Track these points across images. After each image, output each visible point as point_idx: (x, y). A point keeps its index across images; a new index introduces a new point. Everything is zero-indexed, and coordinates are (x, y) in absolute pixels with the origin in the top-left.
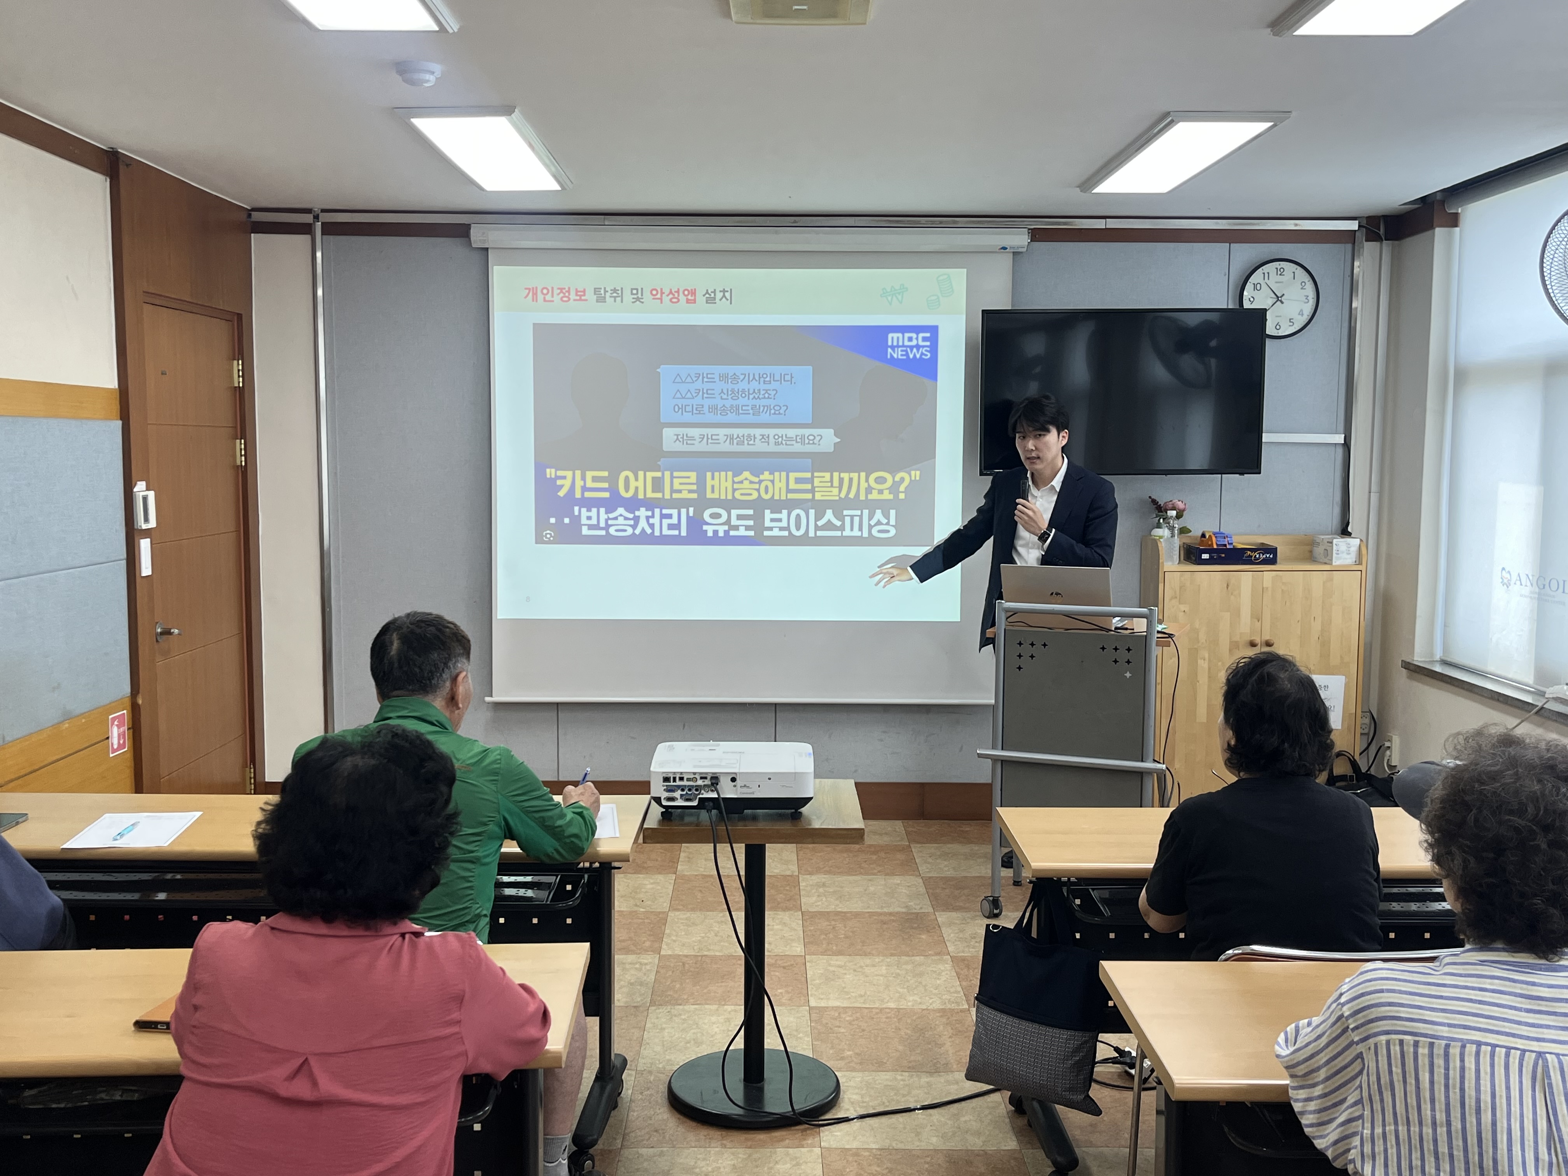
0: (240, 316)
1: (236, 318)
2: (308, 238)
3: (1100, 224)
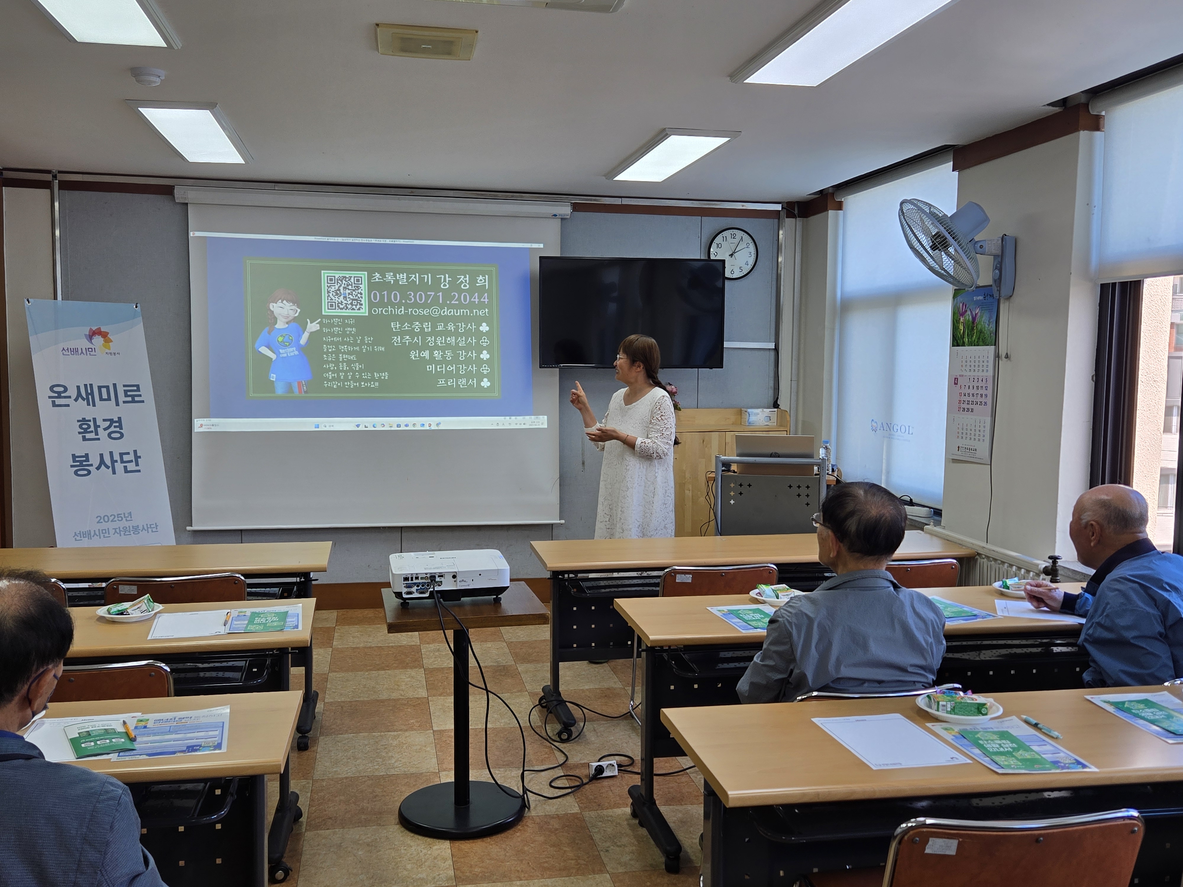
2: (47, 192)
3: (618, 201)
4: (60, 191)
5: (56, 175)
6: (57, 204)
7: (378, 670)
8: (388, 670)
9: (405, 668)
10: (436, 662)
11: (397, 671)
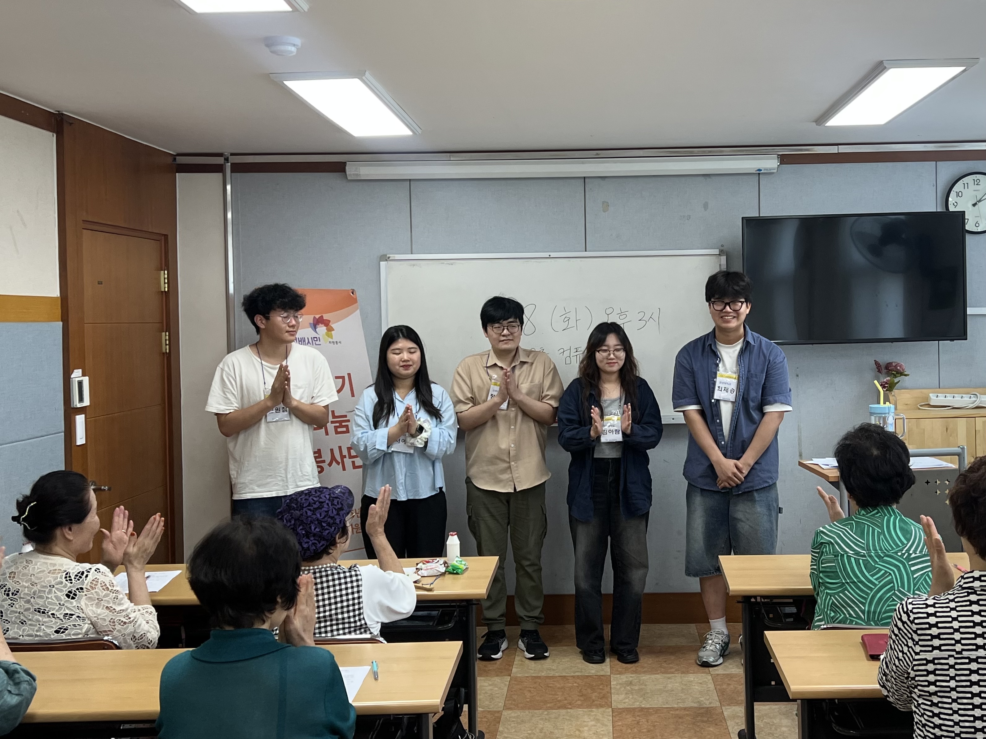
0: (166, 236)
1: (163, 237)
2: (220, 175)
4: (232, 174)
5: (228, 158)
6: (229, 187)
7: (559, 708)
8: (571, 708)
9: (590, 706)
10: (627, 700)
11: (580, 711)
